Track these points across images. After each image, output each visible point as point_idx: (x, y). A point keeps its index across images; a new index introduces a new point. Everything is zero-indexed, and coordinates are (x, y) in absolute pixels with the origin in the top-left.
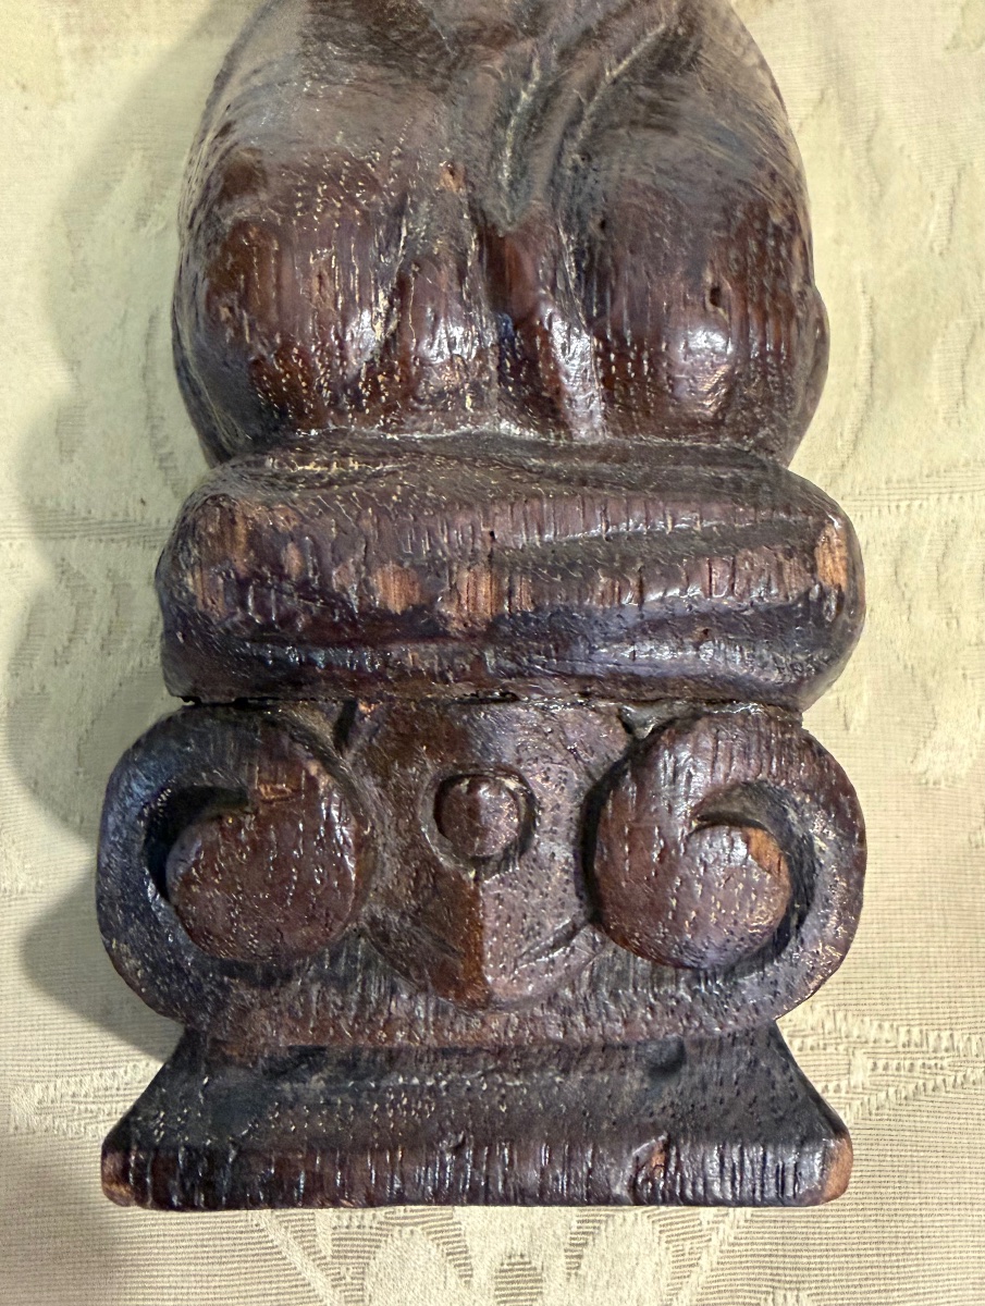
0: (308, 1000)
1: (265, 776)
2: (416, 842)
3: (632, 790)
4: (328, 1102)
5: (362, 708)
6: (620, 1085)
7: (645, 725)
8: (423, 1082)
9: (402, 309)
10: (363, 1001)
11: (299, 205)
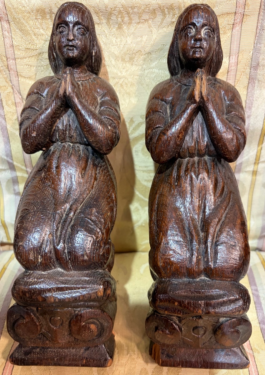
5: (39, 308)
9: (42, 258)
11: (28, 243)
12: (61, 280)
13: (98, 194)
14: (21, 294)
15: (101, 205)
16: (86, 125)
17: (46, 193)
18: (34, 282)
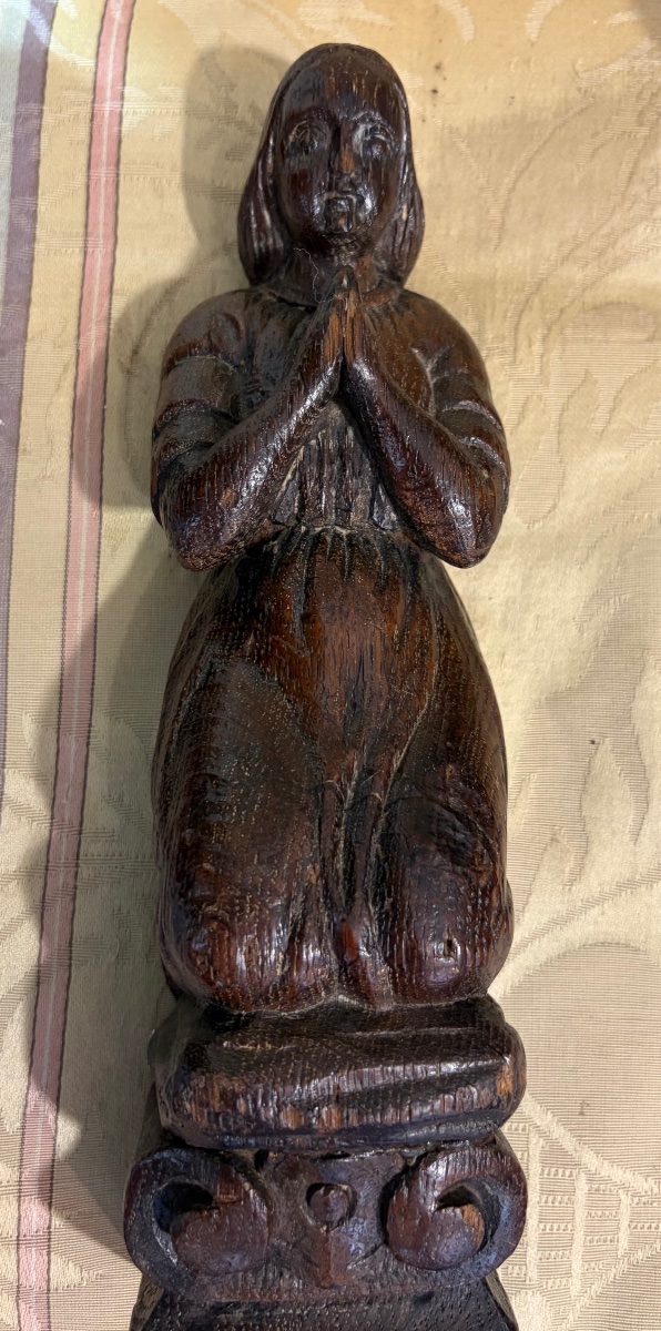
0: (237, 1281)
1: (223, 1190)
2: (297, 1212)
3: (405, 1192)
4: (245, 1325)
5: (271, 1154)
6: (399, 1310)
7: (412, 1158)
8: (295, 1312)
9: (291, 961)
10: (265, 1280)
11: (237, 908)
12: (362, 1041)
13: (451, 711)
14: (217, 1106)
15: (471, 751)
16: (413, 469)
17: (271, 712)
18: (263, 1052)
